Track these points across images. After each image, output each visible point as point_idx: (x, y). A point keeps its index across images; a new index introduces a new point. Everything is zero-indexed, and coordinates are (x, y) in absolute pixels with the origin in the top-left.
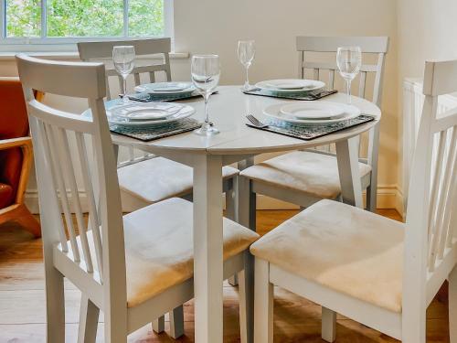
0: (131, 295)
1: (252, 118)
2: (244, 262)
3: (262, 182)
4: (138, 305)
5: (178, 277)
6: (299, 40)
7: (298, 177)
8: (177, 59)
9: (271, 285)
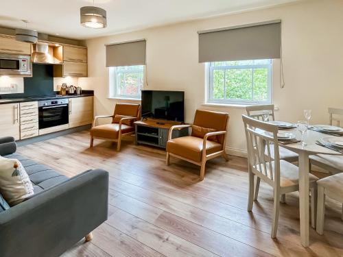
0: (281, 185)
1: (318, 141)
2: (314, 185)
3: (316, 161)
4: (283, 188)
5: (293, 184)
6: (330, 109)
7: (332, 162)
8: (276, 110)
9: (324, 195)
